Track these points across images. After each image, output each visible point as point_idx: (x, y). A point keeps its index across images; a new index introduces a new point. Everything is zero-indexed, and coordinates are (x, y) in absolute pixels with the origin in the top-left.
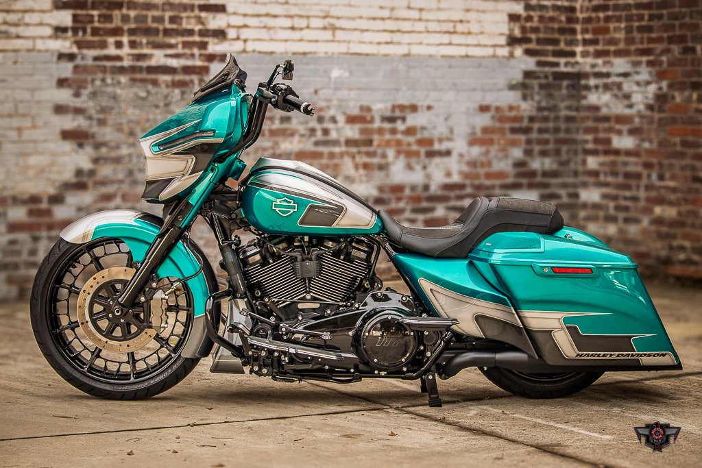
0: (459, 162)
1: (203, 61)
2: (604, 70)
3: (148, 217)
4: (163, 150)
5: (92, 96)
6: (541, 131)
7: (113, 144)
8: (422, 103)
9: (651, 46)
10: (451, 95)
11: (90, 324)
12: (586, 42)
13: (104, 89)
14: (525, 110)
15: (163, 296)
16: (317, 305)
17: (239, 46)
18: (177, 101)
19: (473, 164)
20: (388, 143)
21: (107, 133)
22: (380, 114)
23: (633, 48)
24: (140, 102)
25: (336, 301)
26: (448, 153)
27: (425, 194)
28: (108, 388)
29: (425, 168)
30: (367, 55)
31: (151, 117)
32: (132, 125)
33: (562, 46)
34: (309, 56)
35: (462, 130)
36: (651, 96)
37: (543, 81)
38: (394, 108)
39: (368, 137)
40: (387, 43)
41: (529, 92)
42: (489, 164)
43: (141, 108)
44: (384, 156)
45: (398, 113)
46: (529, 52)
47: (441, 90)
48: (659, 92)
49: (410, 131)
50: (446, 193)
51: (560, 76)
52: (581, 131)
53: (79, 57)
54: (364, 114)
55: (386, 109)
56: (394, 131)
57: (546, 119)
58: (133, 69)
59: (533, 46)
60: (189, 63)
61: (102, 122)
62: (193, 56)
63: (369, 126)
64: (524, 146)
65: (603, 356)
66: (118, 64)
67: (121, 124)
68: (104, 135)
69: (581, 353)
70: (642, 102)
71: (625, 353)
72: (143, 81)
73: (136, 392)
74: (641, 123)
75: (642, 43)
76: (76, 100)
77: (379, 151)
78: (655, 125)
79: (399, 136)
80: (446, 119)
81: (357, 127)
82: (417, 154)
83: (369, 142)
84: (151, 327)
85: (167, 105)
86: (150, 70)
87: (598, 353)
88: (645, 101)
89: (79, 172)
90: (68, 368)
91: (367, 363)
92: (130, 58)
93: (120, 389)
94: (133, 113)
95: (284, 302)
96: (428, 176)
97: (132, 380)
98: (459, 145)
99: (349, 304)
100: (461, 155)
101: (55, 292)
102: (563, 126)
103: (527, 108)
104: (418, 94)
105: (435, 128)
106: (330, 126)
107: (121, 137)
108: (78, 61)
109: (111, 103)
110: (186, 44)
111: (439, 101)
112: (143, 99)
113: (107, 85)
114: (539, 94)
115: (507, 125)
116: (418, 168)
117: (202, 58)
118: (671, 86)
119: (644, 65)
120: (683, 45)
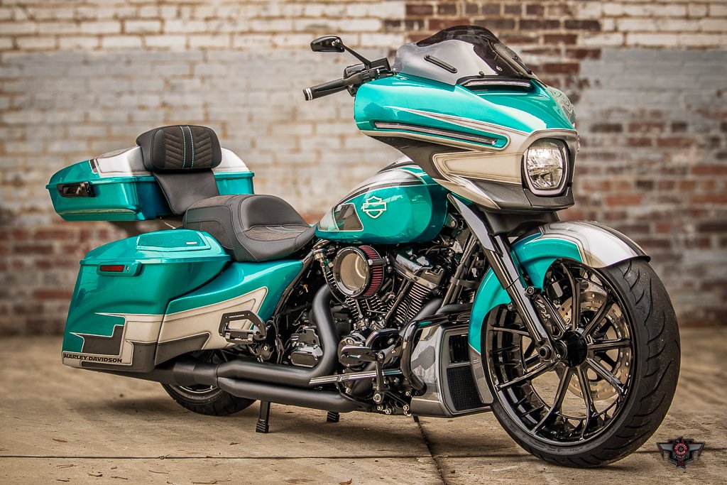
1: (570, 57)
17: (616, 39)
60: (553, 60)
62: (558, 51)
110: (549, 38)
117: (569, 53)
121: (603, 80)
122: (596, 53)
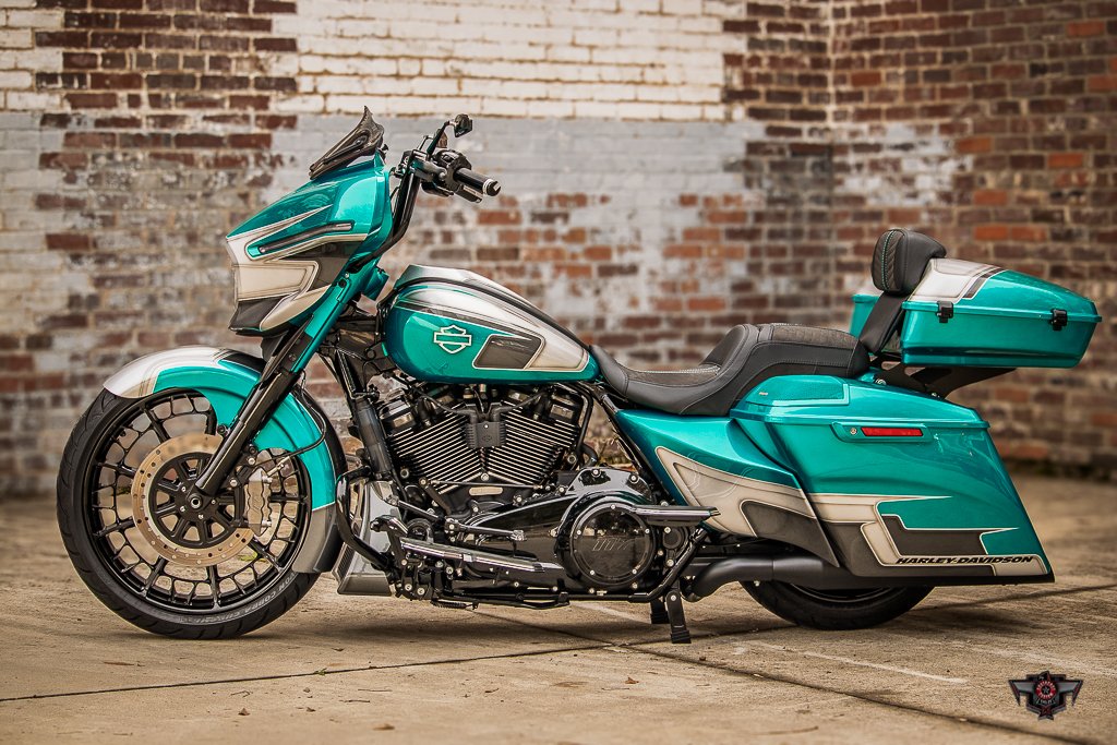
0: (649, 283)
1: (262, 127)
2: (872, 140)
3: (239, 358)
4: (266, 252)
5: (91, 181)
6: (773, 235)
7: (125, 256)
8: (594, 192)
9: (948, 101)
10: (637, 180)
11: (151, 522)
12: (841, 97)
13: (112, 170)
14: (749, 203)
15: (265, 478)
16: (498, 490)
17: (316, 103)
18: (222, 190)
19: (670, 286)
20: (542, 254)
21: (116, 239)
22: (530, 209)
23: (917, 105)
24: (166, 188)
25: (527, 484)
26: (633, 270)
27: (599, 333)
28: (179, 620)
29: (597, 292)
30: (510, 117)
31: (184, 213)
32: (157, 227)
33: (805, 103)
34: (422, 118)
35: (654, 235)
36: (947, 178)
37: (777, 158)
38: (550, 200)
39: (513, 245)
40: (540, 99)
41: (755, 175)
42: (695, 286)
43: (167, 200)
44: (536, 274)
45: (556, 208)
46: (755, 114)
47: (622, 171)
48: (961, 173)
49: (576, 236)
50: (630, 331)
51: (802, 150)
52: (834, 235)
53: (74, 120)
54: (506, 209)
55: (540, 201)
56: (550, 236)
57: (781, 217)
58: (156, 139)
59: (761, 103)
60: (241, 129)
61: (108, 222)
62: (246, 118)
63: (513, 228)
64: (748, 259)
65: (938, 561)
66: (134, 131)
67: (138, 224)
68: (111, 243)
69: (904, 557)
70: (933, 189)
71: (970, 557)
72: (170, 157)
73: (222, 626)
74: (932, 221)
75: (932, 97)
76: (68, 187)
77: (529, 266)
78: (954, 224)
79: (559, 244)
80: (630, 217)
81: (496, 228)
82: (586, 270)
83: (514, 253)
84: (246, 526)
85: (207, 195)
86: (182, 140)
87: (930, 557)
88: (937, 187)
89: (74, 300)
90: (118, 591)
91: (577, 577)
92: (151, 121)
93: (197, 621)
94: (154, 207)
95: (449, 485)
96: (603, 306)
97: (216, 607)
98: (650, 257)
99: (548, 488)
100: (653, 273)
101: (96, 472)
102: (806, 227)
103: (752, 199)
104: (587, 177)
105: (613, 230)
106: (455, 227)
107: (138, 245)
108: (73, 127)
109: (123, 192)
110: (235, 101)
111: (619, 188)
112: (170, 185)
113: (117, 164)
114: (770, 177)
115: (723, 227)
116: (588, 292)
117: (260, 122)
118: (978, 163)
119: (935, 131)
120: (999, 100)
121: (298, 157)
122: (291, 122)
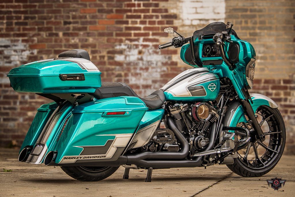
23: (12, 33)
36: (25, 57)
48: (31, 55)
75: (19, 30)
88: (21, 60)
118: (39, 52)
119: (20, 42)
120: (50, 32)
